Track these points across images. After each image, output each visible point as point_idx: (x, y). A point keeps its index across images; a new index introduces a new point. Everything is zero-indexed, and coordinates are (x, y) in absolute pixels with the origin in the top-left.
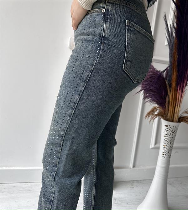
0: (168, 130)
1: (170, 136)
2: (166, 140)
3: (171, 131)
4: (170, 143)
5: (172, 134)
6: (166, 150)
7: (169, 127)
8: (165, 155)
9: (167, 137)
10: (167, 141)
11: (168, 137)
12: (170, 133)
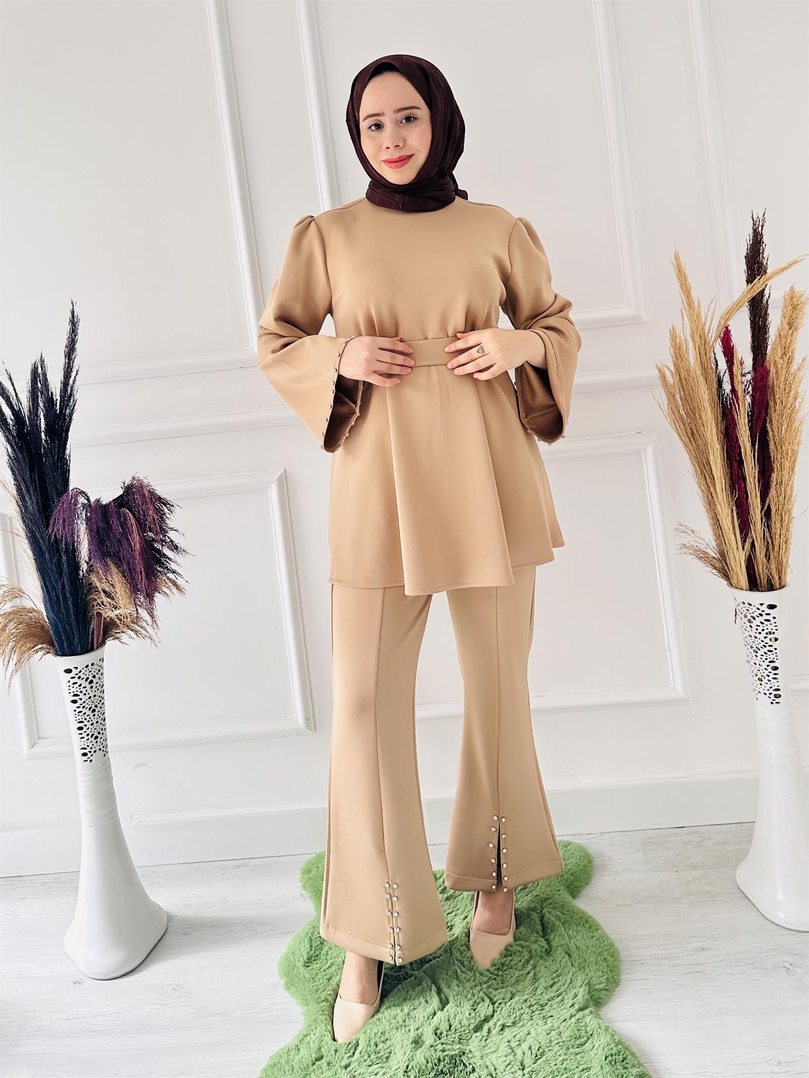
0: (75, 680)
3: (83, 682)
5: (89, 686)
8: (88, 755)
10: (83, 712)
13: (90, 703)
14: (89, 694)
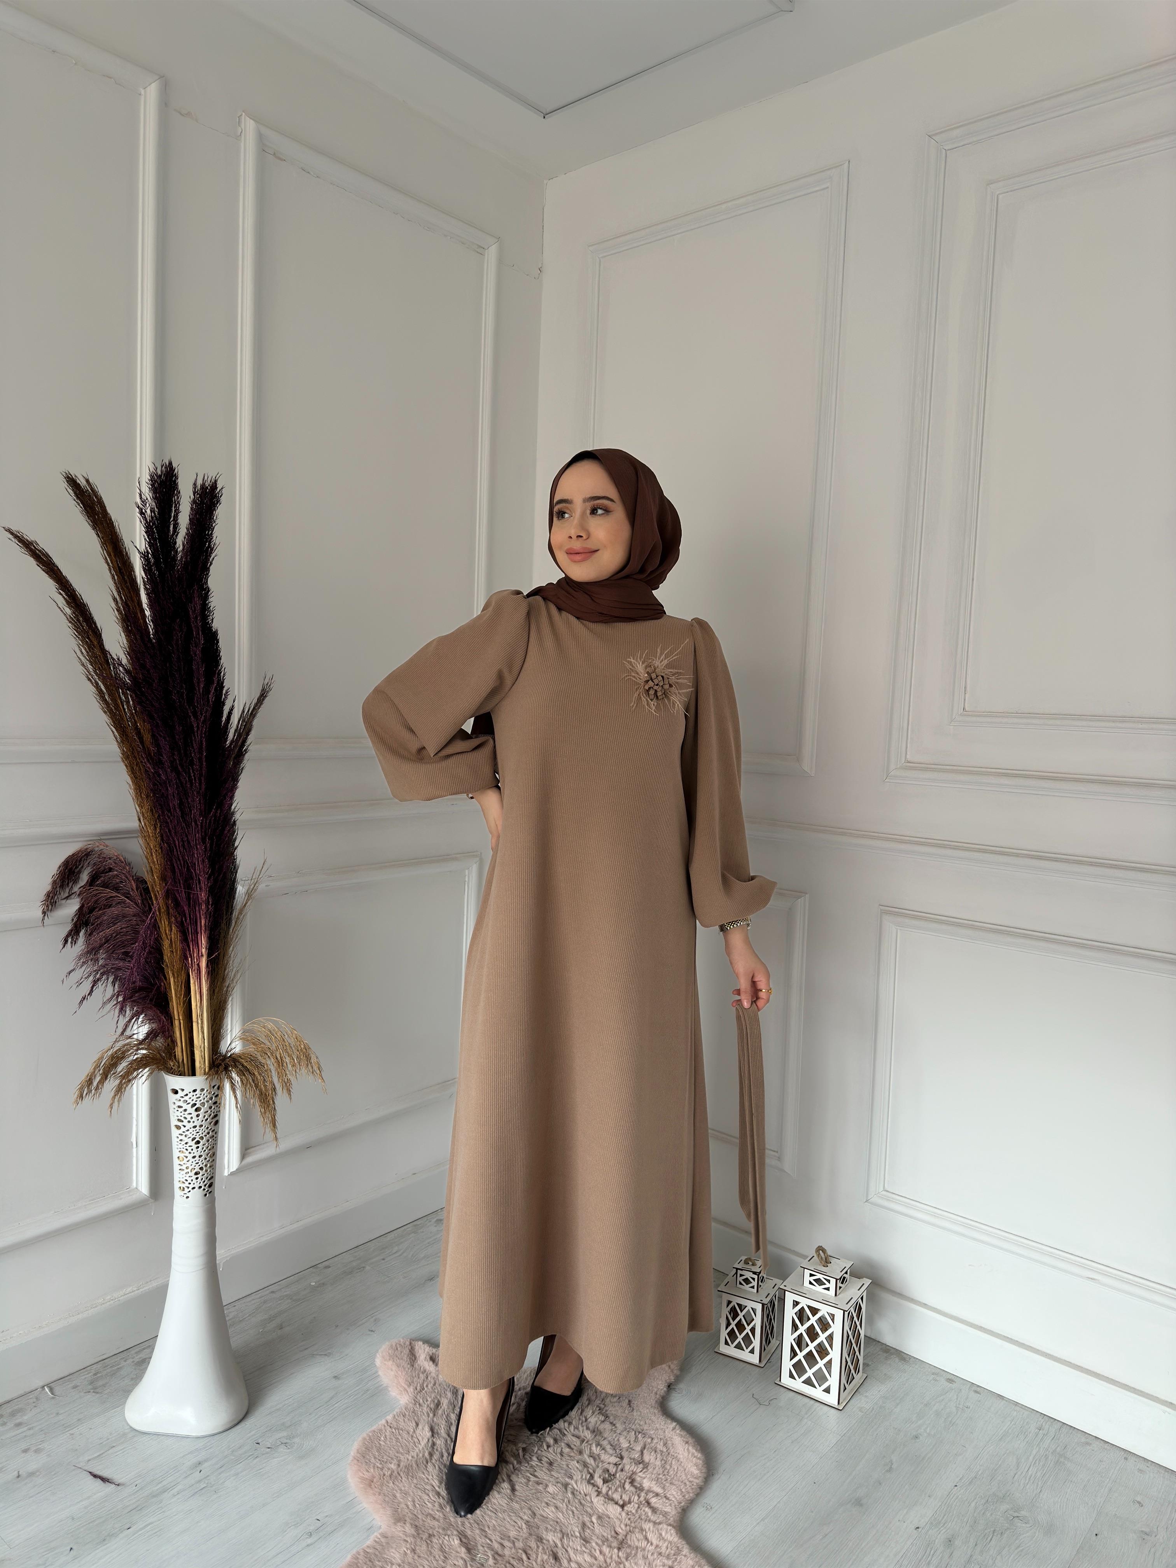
0: (181, 1104)
1: (192, 1125)
2: (181, 1137)
3: (188, 1107)
4: (195, 1146)
5: (194, 1114)
6: (186, 1171)
7: (181, 1093)
8: (186, 1190)
9: (183, 1129)
10: (186, 1140)
11: (185, 1126)
12: (191, 1114)
13: (195, 1132)
14: (194, 1122)
